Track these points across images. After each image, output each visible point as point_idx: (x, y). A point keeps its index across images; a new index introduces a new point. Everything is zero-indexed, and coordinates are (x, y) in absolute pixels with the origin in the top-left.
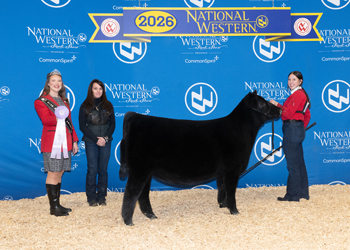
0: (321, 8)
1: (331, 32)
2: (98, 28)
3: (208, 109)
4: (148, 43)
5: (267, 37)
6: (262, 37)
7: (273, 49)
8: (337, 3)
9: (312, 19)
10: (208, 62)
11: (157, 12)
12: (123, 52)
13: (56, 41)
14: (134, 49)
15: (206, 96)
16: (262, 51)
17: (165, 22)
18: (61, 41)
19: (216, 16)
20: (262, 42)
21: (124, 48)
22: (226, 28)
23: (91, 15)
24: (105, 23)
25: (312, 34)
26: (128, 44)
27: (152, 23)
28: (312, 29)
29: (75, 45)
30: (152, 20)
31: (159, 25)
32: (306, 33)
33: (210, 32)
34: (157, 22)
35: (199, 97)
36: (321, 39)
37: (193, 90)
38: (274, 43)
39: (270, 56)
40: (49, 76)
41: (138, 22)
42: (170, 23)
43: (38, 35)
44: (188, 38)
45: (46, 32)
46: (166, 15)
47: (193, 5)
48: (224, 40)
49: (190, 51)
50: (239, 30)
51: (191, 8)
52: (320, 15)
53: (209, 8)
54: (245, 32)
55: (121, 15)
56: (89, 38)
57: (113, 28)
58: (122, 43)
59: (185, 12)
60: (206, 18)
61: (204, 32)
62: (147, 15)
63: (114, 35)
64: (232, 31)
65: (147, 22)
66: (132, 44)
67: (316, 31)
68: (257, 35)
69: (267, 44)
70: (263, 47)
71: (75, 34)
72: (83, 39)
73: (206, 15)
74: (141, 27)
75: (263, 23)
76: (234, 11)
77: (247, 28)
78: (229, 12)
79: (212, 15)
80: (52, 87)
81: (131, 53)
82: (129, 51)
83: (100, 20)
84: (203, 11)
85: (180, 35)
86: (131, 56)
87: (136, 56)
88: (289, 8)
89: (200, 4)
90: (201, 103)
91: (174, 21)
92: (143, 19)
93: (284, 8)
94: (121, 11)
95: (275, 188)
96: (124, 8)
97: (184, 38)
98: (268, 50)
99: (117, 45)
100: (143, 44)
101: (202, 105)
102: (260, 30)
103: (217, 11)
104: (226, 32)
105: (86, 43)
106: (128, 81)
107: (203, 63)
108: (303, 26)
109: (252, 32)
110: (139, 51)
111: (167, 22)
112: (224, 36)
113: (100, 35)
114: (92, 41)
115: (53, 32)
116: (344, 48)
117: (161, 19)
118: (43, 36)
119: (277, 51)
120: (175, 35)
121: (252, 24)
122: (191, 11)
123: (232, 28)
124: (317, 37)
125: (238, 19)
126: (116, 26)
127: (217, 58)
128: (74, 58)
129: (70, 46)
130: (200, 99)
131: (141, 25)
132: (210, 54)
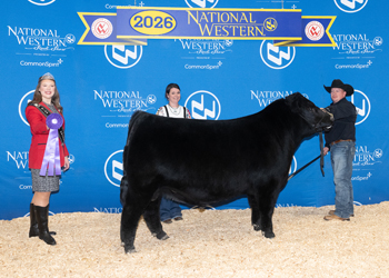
0: (334, 11)
1: (345, 38)
2: (88, 28)
4: (144, 46)
5: (276, 42)
6: (270, 42)
7: (282, 54)
8: (352, 5)
9: (325, 23)
10: (210, 68)
11: (154, 12)
12: (115, 56)
13: (41, 42)
14: (128, 53)
15: (208, 106)
16: (270, 57)
17: (163, 23)
18: (46, 42)
19: (220, 18)
20: (270, 46)
21: (117, 51)
22: (230, 31)
23: (81, 14)
24: (96, 23)
25: (325, 39)
27: (148, 24)
28: (325, 34)
29: (62, 47)
31: (156, 26)
32: (318, 38)
33: (213, 35)
34: (155, 23)
35: (200, 106)
36: (334, 45)
37: (194, 98)
38: (283, 48)
39: (279, 62)
40: (40, 81)
41: (133, 23)
43: (20, 35)
44: (189, 41)
45: (29, 32)
46: (164, 15)
47: (194, 5)
48: (229, 44)
49: (190, 55)
50: (245, 33)
51: (192, 8)
52: (334, 18)
53: (212, 9)
54: (251, 35)
55: (115, 14)
56: (77, 40)
57: (105, 28)
58: (115, 45)
59: (186, 12)
60: (209, 19)
61: (206, 34)
62: (143, 15)
63: (106, 36)
64: (237, 35)
66: (126, 47)
67: (329, 36)
68: (265, 39)
69: (276, 49)
70: (272, 52)
71: (62, 35)
72: (70, 40)
73: (209, 17)
74: (136, 29)
75: (271, 26)
76: (240, 13)
77: (254, 32)
78: (234, 13)
79: (215, 17)
81: (125, 57)
82: (123, 54)
83: (90, 20)
84: (206, 12)
85: (180, 38)
86: (124, 61)
87: (131, 61)
88: (300, 10)
89: (203, 4)
90: (202, 113)
91: (174, 22)
92: (138, 19)
93: (294, 10)
94: (114, 10)
96: (118, 7)
97: (184, 40)
98: (277, 55)
99: (110, 47)
100: (138, 47)
101: (203, 115)
102: (268, 34)
103: (221, 12)
104: (231, 35)
105: (75, 45)
106: (120, 88)
107: (205, 69)
108: (314, 30)
109: (260, 35)
110: (133, 55)
111: (166, 23)
112: (229, 40)
113: (91, 37)
114: (81, 42)
115: (37, 32)
116: (360, 55)
117: (158, 20)
118: (25, 37)
119: (287, 56)
120: (175, 38)
121: (260, 27)
122: (192, 12)
123: (237, 30)
124: (330, 42)
125: (244, 21)
126: (108, 27)
127: (220, 63)
128: (60, 61)
129: (56, 48)
130: (202, 109)
131: (136, 26)
132: (212, 59)
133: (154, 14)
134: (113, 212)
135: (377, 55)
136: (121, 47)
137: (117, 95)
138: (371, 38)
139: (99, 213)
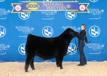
0: (89, 2)
1: (92, 10)
2: (14, 8)
3: (50, 35)
4: (30, 13)
7: (72, 15)
9: (86, 5)
10: (50, 19)
11: (33, 3)
12: (22, 16)
17: (36, 6)
18: (2, 12)
19: (53, 4)
20: (68, 13)
21: (22, 15)
22: (56, 8)
23: (12, 4)
24: (16, 7)
27: (32, 6)
28: (86, 9)
30: (32, 5)
33: (51, 9)
34: (33, 6)
36: (89, 12)
38: (73, 13)
41: (27, 6)
42: (38, 7)
44: (44, 11)
46: (36, 4)
49: (44, 16)
50: (61, 9)
51: (45, 2)
52: (88, 4)
53: (51, 2)
54: (63, 9)
55: (22, 4)
56: (11, 12)
57: (19, 8)
58: (22, 13)
59: (43, 3)
60: (50, 5)
61: (49, 9)
62: (30, 4)
64: (58, 9)
65: (30, 6)
66: (25, 13)
68: (67, 10)
69: (70, 14)
70: (69, 15)
71: (7, 10)
72: (9, 11)
73: (50, 4)
74: (28, 8)
75: (69, 7)
76: (59, 3)
77: (63, 8)
78: (57, 3)
79: (52, 4)
82: (24, 15)
83: (15, 6)
84: (49, 3)
85: (41, 11)
86: (24, 17)
87: (26, 17)
88: (78, 2)
91: (39, 6)
92: (29, 5)
93: (76, 2)
95: (73, 62)
96: (23, 2)
97: (42, 11)
98: (71, 15)
99: (20, 14)
102: (68, 9)
103: (53, 3)
104: (56, 9)
105: (10, 13)
106: (23, 26)
108: (82, 7)
109: (65, 9)
110: (27, 16)
111: (37, 6)
112: (56, 11)
113: (15, 11)
114: (12, 12)
116: (97, 15)
117: (35, 5)
119: (74, 16)
120: (39, 10)
121: (65, 7)
122: (44, 3)
123: (58, 8)
124: (87, 11)
125: (60, 5)
126: (20, 8)
127: (53, 18)
128: (6, 18)
129: (5, 14)
130: (47, 32)
131: (28, 7)
132: (51, 17)
133: (33, 4)
134: (21, 62)
136: (24, 13)
137: (22, 27)
138: (100, 10)
139: (17, 62)
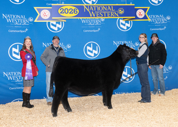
0: (149, 5)
1: (154, 16)
2: (39, 14)
4: (65, 22)
5: (124, 19)
6: (121, 19)
7: (127, 24)
8: (157, 2)
9: (145, 10)
10: (95, 31)
12: (52, 27)
13: (18, 21)
14: (58, 25)
15: (94, 48)
16: (121, 26)
17: (73, 11)
18: (20, 21)
19: (99, 8)
20: (121, 21)
21: (53, 25)
22: (103, 14)
23: (35, 8)
25: (145, 17)
26: (54, 23)
27: (66, 12)
28: (145, 15)
29: (27, 23)
30: (66, 10)
31: (70, 13)
32: (142, 17)
33: (96, 16)
34: (69, 12)
35: (91, 49)
36: (149, 20)
37: (88, 45)
38: (127, 22)
39: (125, 28)
42: (76, 12)
43: (8, 18)
44: (85, 19)
45: (12, 16)
47: (87, 3)
48: (103, 20)
49: (86, 26)
50: (110, 15)
51: (86, 5)
52: (149, 8)
53: (95, 4)
54: (113, 16)
55: (51, 8)
56: (34, 20)
57: (47, 14)
59: (83, 7)
60: (94, 9)
61: (93, 16)
62: (64, 8)
63: (47, 18)
64: (107, 16)
65: (64, 11)
66: (57, 23)
67: (147, 16)
68: (119, 18)
69: (124, 22)
70: (122, 24)
71: (27, 17)
72: (31, 20)
75: (121, 12)
76: (107, 6)
77: (114, 14)
78: (105, 6)
79: (96, 8)
80: (26, 45)
81: (56, 27)
82: (55, 26)
83: (40, 11)
84: (92, 6)
86: (56, 29)
87: (59, 29)
88: (134, 5)
89: (90, 3)
90: (92, 52)
91: (78, 11)
92: (62, 10)
93: (131, 5)
94: (51, 6)
95: (130, 94)
96: (52, 5)
97: (83, 19)
98: (124, 25)
99: (49, 23)
101: (92, 53)
102: (120, 15)
103: (99, 6)
104: (104, 16)
105: (33, 22)
107: (93, 32)
108: (140, 13)
109: (116, 16)
110: (60, 26)
111: (74, 11)
113: (40, 18)
114: (36, 21)
115: (16, 17)
116: (161, 24)
117: (71, 10)
118: (10, 19)
119: (129, 25)
120: (78, 18)
121: (116, 13)
123: (106, 14)
124: (147, 19)
125: (109, 10)
127: (99, 29)
128: (27, 30)
129: (25, 24)
131: (61, 13)
132: (96, 27)
133: (69, 8)
135: (168, 24)
138: (165, 16)
